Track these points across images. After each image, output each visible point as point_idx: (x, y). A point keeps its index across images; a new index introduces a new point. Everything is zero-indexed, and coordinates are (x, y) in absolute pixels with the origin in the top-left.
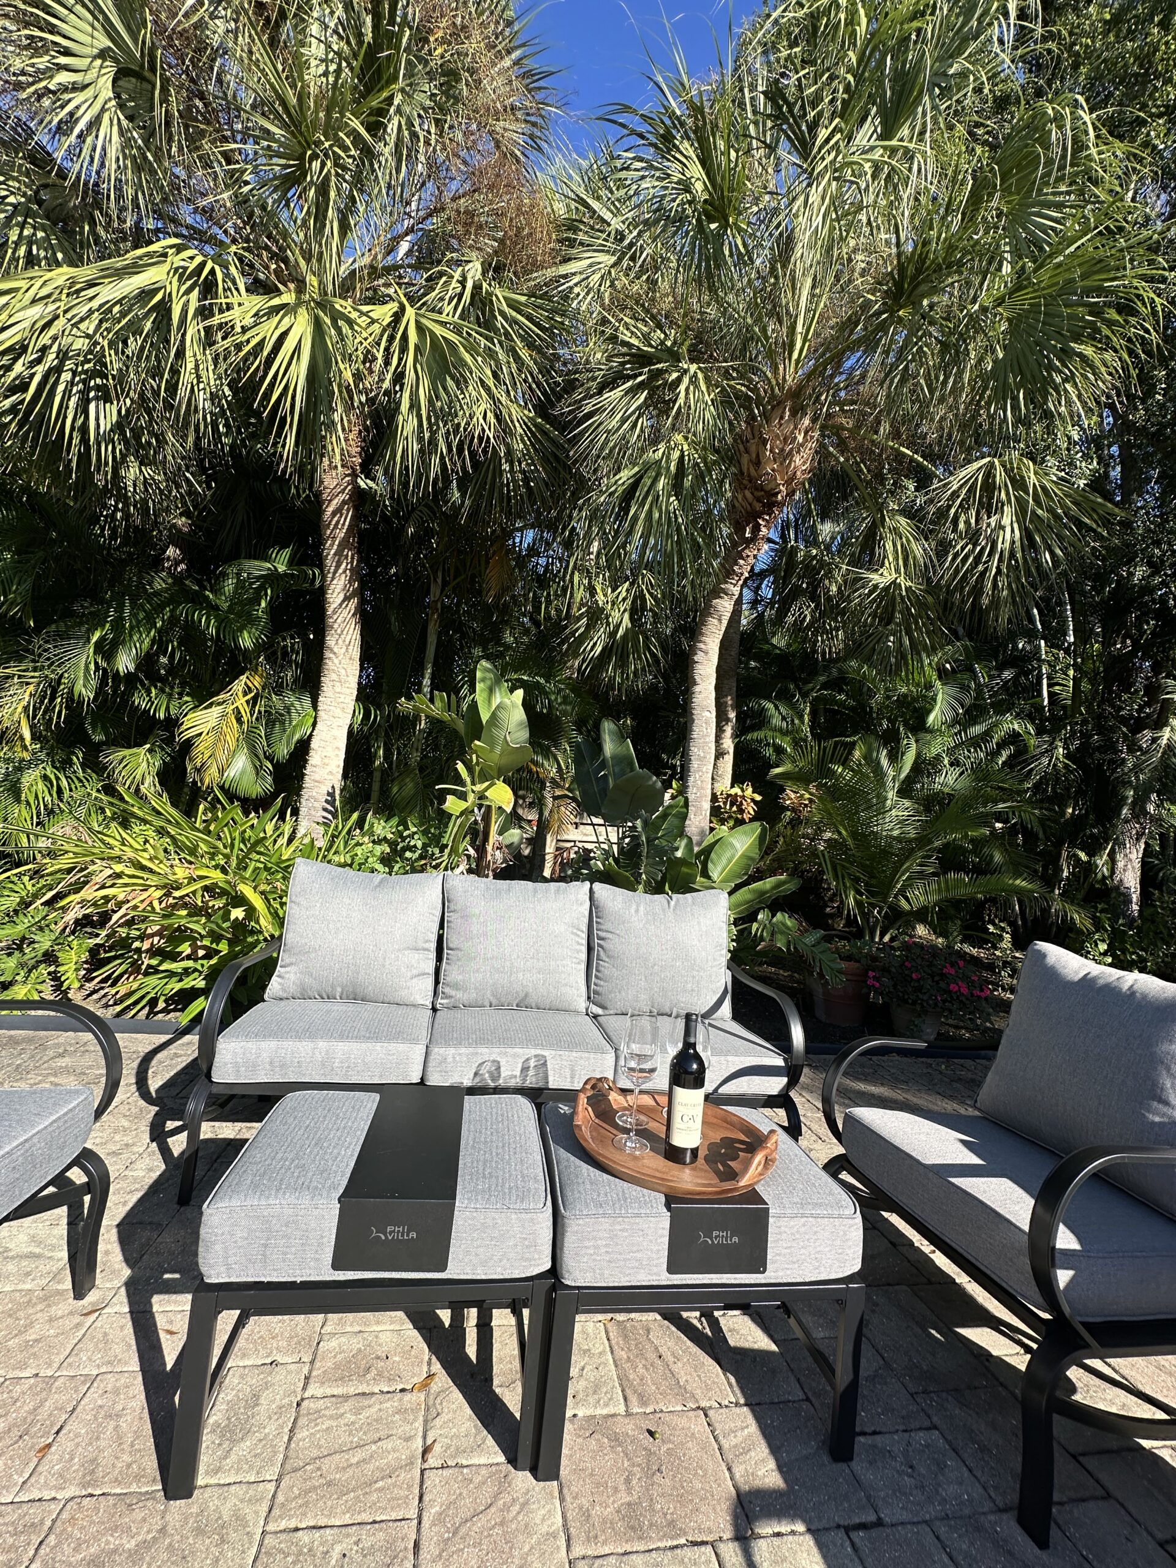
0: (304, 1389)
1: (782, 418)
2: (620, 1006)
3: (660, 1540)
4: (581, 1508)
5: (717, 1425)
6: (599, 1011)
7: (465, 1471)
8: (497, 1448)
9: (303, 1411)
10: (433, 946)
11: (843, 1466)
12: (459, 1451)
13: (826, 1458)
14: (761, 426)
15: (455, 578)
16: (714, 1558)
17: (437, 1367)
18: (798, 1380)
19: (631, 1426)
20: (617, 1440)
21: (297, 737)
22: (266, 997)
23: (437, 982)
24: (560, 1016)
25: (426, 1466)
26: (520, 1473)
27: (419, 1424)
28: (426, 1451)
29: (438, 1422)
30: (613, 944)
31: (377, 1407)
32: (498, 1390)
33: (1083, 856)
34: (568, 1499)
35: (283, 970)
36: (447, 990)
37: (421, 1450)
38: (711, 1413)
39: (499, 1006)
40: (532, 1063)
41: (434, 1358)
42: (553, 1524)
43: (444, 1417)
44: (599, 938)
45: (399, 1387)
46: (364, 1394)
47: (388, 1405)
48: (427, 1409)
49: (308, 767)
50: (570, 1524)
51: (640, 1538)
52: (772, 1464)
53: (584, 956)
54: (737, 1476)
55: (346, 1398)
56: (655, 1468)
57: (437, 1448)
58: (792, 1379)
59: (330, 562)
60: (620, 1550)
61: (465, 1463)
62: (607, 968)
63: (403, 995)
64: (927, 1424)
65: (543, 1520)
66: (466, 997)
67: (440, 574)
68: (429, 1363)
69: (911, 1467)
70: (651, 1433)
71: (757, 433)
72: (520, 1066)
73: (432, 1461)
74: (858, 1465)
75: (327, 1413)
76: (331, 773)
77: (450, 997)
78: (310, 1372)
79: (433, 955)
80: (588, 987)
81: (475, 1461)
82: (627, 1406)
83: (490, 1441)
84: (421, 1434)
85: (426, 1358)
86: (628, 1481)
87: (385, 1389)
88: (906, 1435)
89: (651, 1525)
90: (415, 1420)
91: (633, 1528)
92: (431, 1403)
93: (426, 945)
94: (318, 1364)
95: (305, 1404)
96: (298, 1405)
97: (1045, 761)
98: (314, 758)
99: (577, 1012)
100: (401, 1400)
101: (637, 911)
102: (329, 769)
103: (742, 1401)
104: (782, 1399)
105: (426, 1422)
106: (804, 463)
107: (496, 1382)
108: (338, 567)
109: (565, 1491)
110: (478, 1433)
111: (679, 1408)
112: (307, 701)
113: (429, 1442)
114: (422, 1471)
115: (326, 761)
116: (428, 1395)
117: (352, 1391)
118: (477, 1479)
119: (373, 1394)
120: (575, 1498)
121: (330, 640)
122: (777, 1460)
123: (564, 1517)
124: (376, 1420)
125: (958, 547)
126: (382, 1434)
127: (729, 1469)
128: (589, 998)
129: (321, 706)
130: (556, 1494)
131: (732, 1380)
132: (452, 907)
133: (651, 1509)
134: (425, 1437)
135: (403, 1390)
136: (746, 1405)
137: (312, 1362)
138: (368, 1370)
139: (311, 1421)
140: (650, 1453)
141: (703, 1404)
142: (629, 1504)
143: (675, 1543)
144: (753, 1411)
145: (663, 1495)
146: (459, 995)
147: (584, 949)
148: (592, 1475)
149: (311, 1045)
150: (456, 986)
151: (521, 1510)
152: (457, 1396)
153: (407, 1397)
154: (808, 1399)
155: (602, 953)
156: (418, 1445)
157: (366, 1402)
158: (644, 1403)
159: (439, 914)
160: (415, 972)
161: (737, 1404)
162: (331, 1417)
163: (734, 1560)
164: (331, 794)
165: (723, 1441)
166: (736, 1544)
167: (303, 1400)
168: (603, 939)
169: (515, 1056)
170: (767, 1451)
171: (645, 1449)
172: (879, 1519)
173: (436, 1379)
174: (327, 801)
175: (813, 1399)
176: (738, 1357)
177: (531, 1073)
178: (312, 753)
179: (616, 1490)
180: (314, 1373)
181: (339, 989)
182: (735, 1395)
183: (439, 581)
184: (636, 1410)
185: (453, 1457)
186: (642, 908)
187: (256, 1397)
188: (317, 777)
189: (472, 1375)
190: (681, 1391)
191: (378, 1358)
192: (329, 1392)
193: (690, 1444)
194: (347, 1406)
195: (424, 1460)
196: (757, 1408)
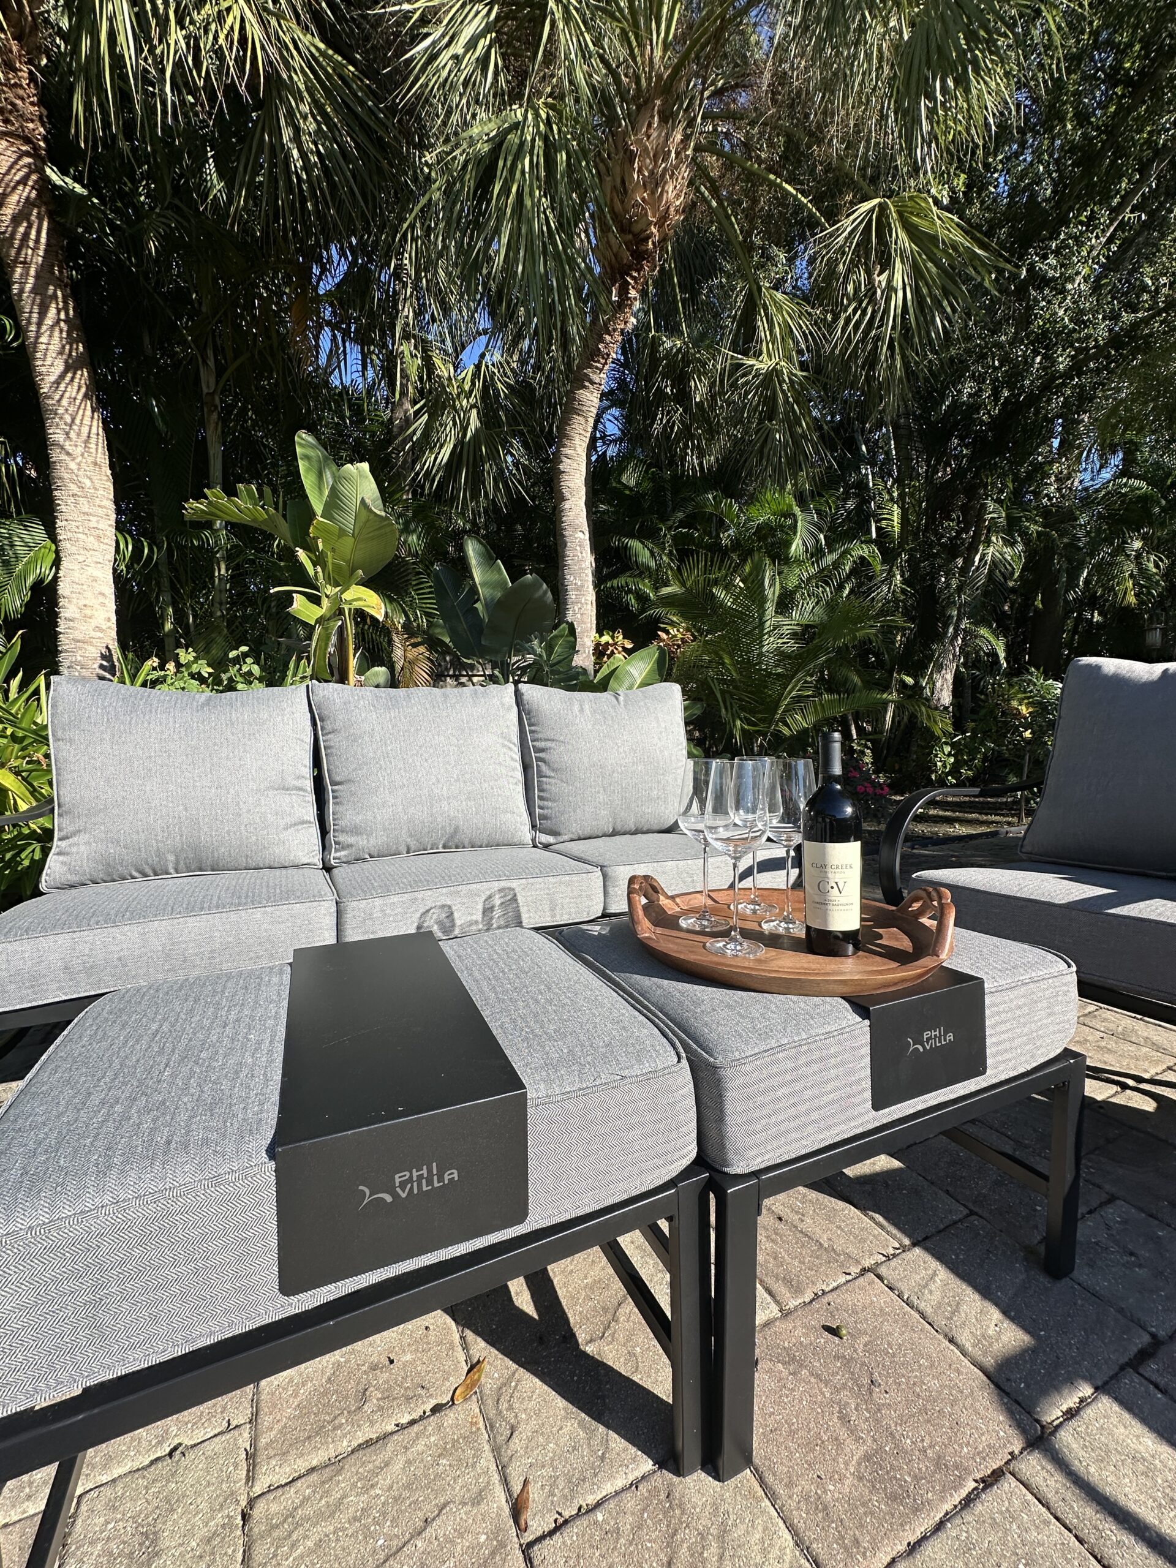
0: (250, 1478)
1: (650, 125)
2: (576, 829)
3: (942, 1499)
4: (807, 1499)
5: (899, 1285)
6: (550, 839)
7: (600, 1516)
8: (633, 1450)
9: (258, 1527)
10: (309, 785)
11: (1066, 1281)
12: (576, 1484)
13: (1044, 1280)
14: (625, 133)
15: (236, 358)
16: (1029, 1497)
17: (480, 1347)
18: (947, 1192)
19: (799, 1332)
20: (793, 1359)
21: (30, 581)
22: (43, 886)
23: (324, 832)
24: (504, 851)
25: (529, 1537)
26: (689, 1479)
27: (487, 1461)
28: (517, 1509)
29: (516, 1443)
30: (558, 754)
31: (402, 1459)
32: (589, 1349)
33: (909, 680)
34: (780, 1490)
35: (63, 844)
36: (342, 838)
37: (507, 1510)
38: (883, 1270)
39: (422, 850)
40: (497, 901)
41: (469, 1334)
42: (782, 1549)
43: (525, 1431)
44: (538, 750)
45: (428, 1407)
46: (368, 1444)
47: (420, 1446)
48: (490, 1426)
49: (61, 622)
50: (809, 1536)
51: (916, 1510)
52: (995, 1314)
53: (519, 775)
54: (968, 1346)
55: (336, 1464)
56: (867, 1381)
57: (535, 1494)
58: (941, 1194)
59: (28, 305)
60: (901, 1547)
61: (591, 1499)
62: (554, 785)
63: (278, 854)
64: (1104, 1197)
65: (765, 1551)
66: (373, 841)
67: (210, 353)
68: (465, 1346)
69: (1132, 1254)
70: (834, 1332)
71: (620, 145)
72: (480, 907)
73: (538, 1524)
74: (1081, 1273)
75: (308, 1511)
76: (98, 629)
77: (350, 846)
78: (254, 1441)
79: (311, 797)
80: (531, 813)
81: (609, 1488)
82: (777, 1302)
83: (617, 1442)
84: (496, 1478)
85: (456, 1337)
86: (844, 1419)
87: (404, 1420)
88: (1096, 1215)
89: (916, 1478)
90: (477, 1456)
91: (894, 1498)
92: (492, 1413)
93: (298, 783)
94: (266, 1420)
95: (259, 1511)
96: (244, 1517)
97: (885, 589)
98: (68, 609)
99: (522, 845)
100: (439, 1428)
101: (582, 710)
102: (94, 623)
103: (907, 1242)
104: (947, 1222)
105: (496, 1451)
106: (678, 196)
107: (581, 1337)
108: (43, 314)
109: (770, 1479)
110: (591, 1433)
111: (843, 1279)
112: (39, 532)
113: (517, 1489)
114: (527, 1550)
115: (88, 612)
116: (481, 1402)
117: (345, 1446)
118: (627, 1523)
119: (386, 1436)
120: (790, 1485)
121: (56, 433)
122: (997, 1305)
123: (790, 1527)
124: (408, 1486)
125: (850, 310)
126: (429, 1510)
127: (951, 1341)
128: (534, 827)
129: (62, 535)
130: (760, 1492)
131: (879, 1218)
132: (329, 726)
133: (900, 1451)
134: (505, 1481)
135: (436, 1409)
136: (914, 1245)
137: (254, 1419)
138: (363, 1396)
139: (279, 1543)
140: (848, 1362)
141: (868, 1262)
142: (867, 1457)
143: (964, 1493)
144: (927, 1249)
145: (902, 1420)
146: (360, 841)
147: (518, 766)
148: (792, 1433)
149: (137, 929)
150: (356, 831)
151: (722, 1547)
152: (531, 1385)
153: (449, 1417)
154: (972, 1213)
155: (544, 768)
156: (499, 1501)
157: (378, 1458)
158: (797, 1291)
159: (309, 739)
160: (289, 820)
161: (904, 1249)
162: (321, 1517)
163: (1051, 1482)
164: (107, 657)
165: (922, 1306)
166: (1036, 1454)
167: (252, 1502)
168: (542, 750)
169: (471, 894)
170: (977, 1297)
171: (837, 1357)
172: (1153, 1336)
173: (486, 1367)
174: (101, 667)
175: (976, 1209)
176: (868, 1188)
177: (497, 913)
178: (62, 602)
179: (839, 1444)
180: (263, 1441)
181: (171, 858)
182: (894, 1237)
183: (211, 363)
184: (792, 1304)
185: (566, 1499)
186: (587, 707)
187: (150, 1538)
188: (78, 635)
189: (541, 1340)
190: (830, 1254)
191: (374, 1367)
192: (302, 1465)
193: (886, 1327)
194: (344, 1481)
195: (521, 1528)
196: (928, 1244)
